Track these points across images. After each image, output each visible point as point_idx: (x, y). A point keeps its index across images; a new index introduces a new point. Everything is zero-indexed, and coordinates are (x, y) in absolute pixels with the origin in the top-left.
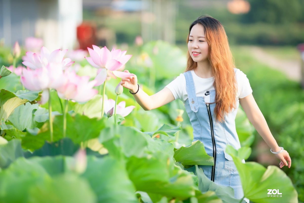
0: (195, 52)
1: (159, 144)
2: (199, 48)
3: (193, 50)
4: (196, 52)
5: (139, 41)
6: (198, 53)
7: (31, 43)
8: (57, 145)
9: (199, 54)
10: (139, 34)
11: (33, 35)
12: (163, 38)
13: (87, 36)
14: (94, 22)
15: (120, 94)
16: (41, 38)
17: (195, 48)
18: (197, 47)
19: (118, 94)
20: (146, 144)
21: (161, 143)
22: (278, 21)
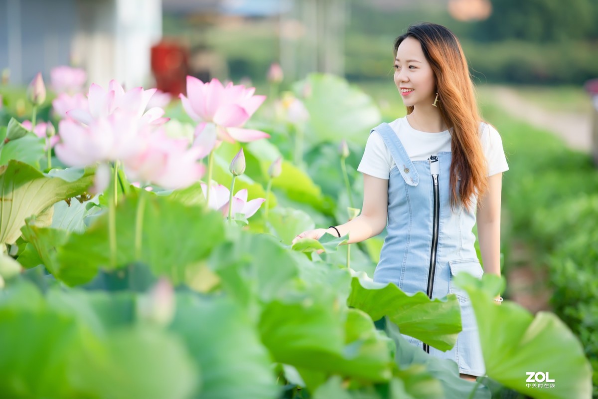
0: (404, 88)
1: (323, 272)
2: (409, 81)
3: (402, 86)
4: (406, 89)
5: (277, 74)
6: (410, 90)
7: (64, 77)
8: (121, 274)
9: (412, 91)
10: (275, 60)
11: (68, 63)
12: (320, 68)
13: (172, 66)
14: (186, 39)
15: (239, 175)
16: (83, 67)
17: (403, 82)
18: (406, 79)
19: (236, 174)
20: (294, 273)
21: (326, 269)
22: (547, 36)
